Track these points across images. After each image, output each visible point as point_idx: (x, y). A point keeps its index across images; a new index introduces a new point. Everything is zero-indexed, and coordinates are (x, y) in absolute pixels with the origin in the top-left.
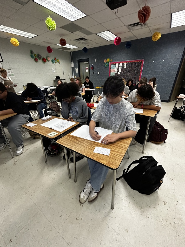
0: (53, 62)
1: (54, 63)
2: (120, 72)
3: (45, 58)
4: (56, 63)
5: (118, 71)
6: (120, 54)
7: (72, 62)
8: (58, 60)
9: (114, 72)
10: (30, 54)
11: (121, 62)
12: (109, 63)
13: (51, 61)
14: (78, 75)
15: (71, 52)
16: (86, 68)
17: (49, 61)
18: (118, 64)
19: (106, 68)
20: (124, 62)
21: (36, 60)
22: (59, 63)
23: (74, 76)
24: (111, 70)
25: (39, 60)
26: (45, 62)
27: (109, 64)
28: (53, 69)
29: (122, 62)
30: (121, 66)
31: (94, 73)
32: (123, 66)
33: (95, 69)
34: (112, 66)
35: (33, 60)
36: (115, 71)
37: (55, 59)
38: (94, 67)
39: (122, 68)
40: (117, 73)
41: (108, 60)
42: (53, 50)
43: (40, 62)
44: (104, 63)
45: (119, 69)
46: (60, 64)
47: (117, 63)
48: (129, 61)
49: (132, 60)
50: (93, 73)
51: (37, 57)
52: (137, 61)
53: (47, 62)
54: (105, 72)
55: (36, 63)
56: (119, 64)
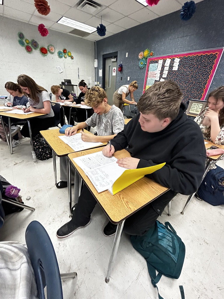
0: (60, 55)
1: (62, 57)
2: (164, 78)
3: (46, 48)
4: (65, 58)
5: (161, 77)
6: (171, 39)
7: (95, 59)
8: (69, 54)
9: (153, 78)
10: (18, 39)
11: (169, 57)
12: (147, 58)
13: (56, 54)
14: (101, 80)
15: (95, 42)
16: (114, 68)
17: (52, 53)
18: (162, 61)
19: (141, 69)
20: (176, 56)
21: (29, 49)
22: (72, 58)
23: (96, 82)
24: (149, 73)
25: (34, 50)
26: (45, 54)
27: (146, 62)
28: (59, 66)
29: (172, 56)
30: (168, 65)
31: (122, 78)
32: (171, 66)
33: (125, 71)
34: (151, 65)
35: (23, 49)
36: (155, 75)
37: (65, 51)
38: (123, 67)
39: (169, 71)
40: (158, 80)
41: (146, 53)
42: (49, 32)
43: (36, 53)
44: (139, 60)
45: (163, 71)
46: (73, 60)
47: (162, 58)
48: (187, 54)
49: (193, 51)
50: (120, 79)
51: (30, 45)
52: (204, 52)
53: (49, 54)
54: (139, 76)
55: (28, 54)
56: (164, 62)
